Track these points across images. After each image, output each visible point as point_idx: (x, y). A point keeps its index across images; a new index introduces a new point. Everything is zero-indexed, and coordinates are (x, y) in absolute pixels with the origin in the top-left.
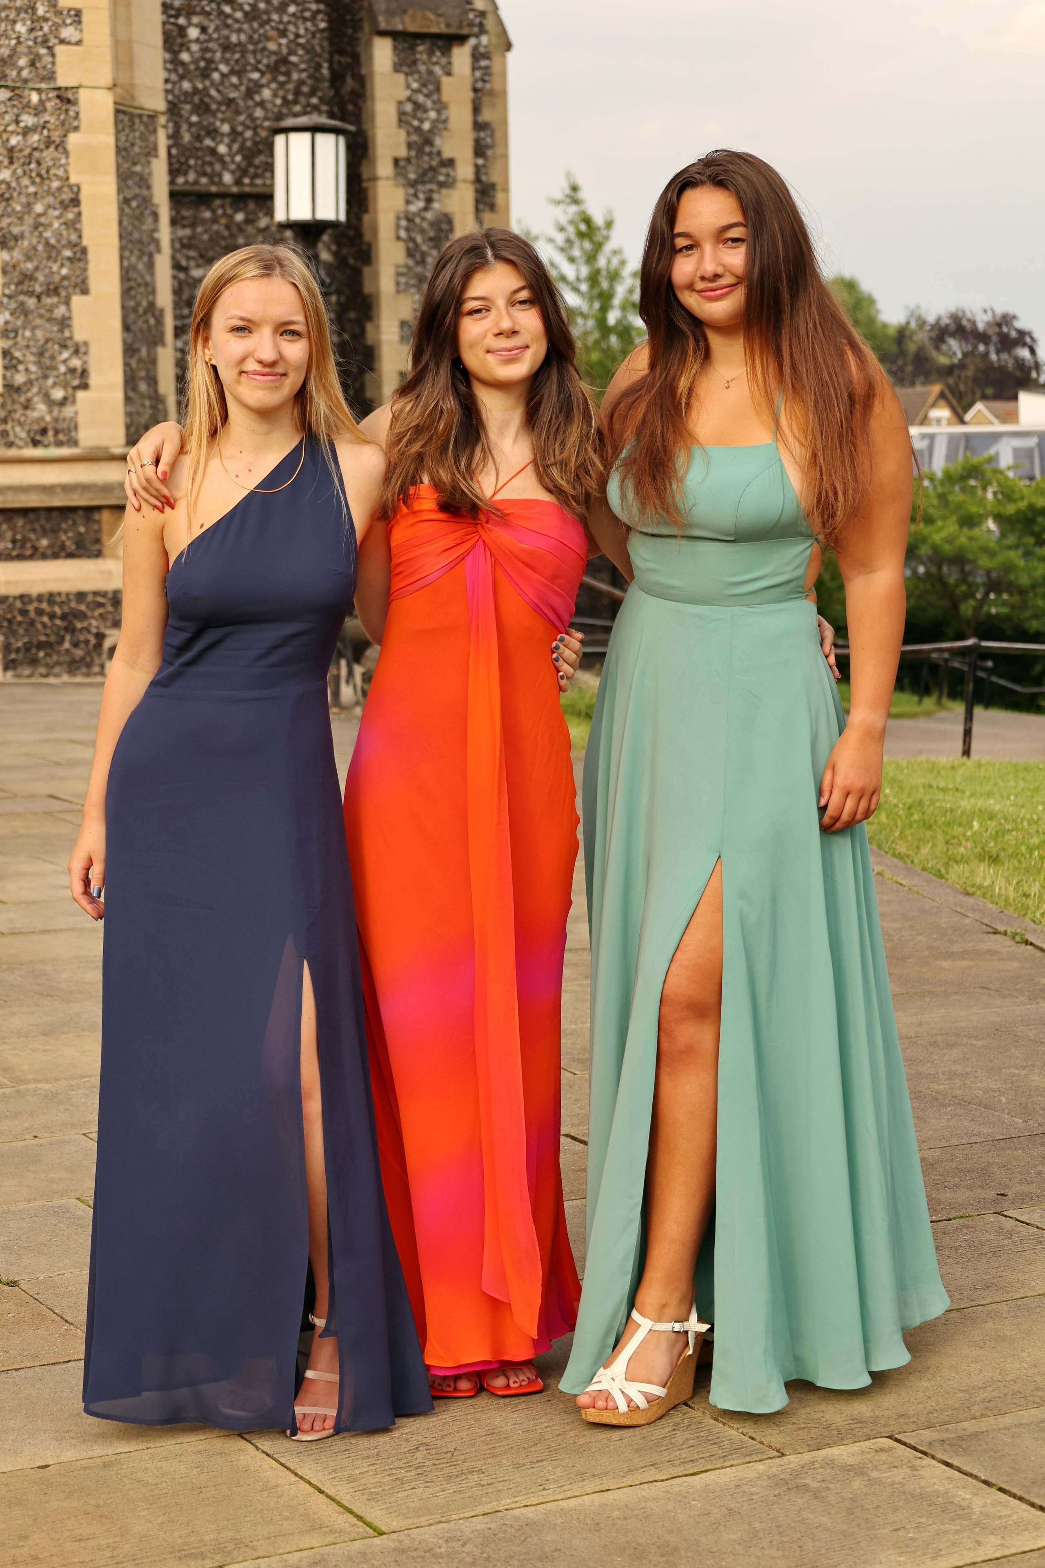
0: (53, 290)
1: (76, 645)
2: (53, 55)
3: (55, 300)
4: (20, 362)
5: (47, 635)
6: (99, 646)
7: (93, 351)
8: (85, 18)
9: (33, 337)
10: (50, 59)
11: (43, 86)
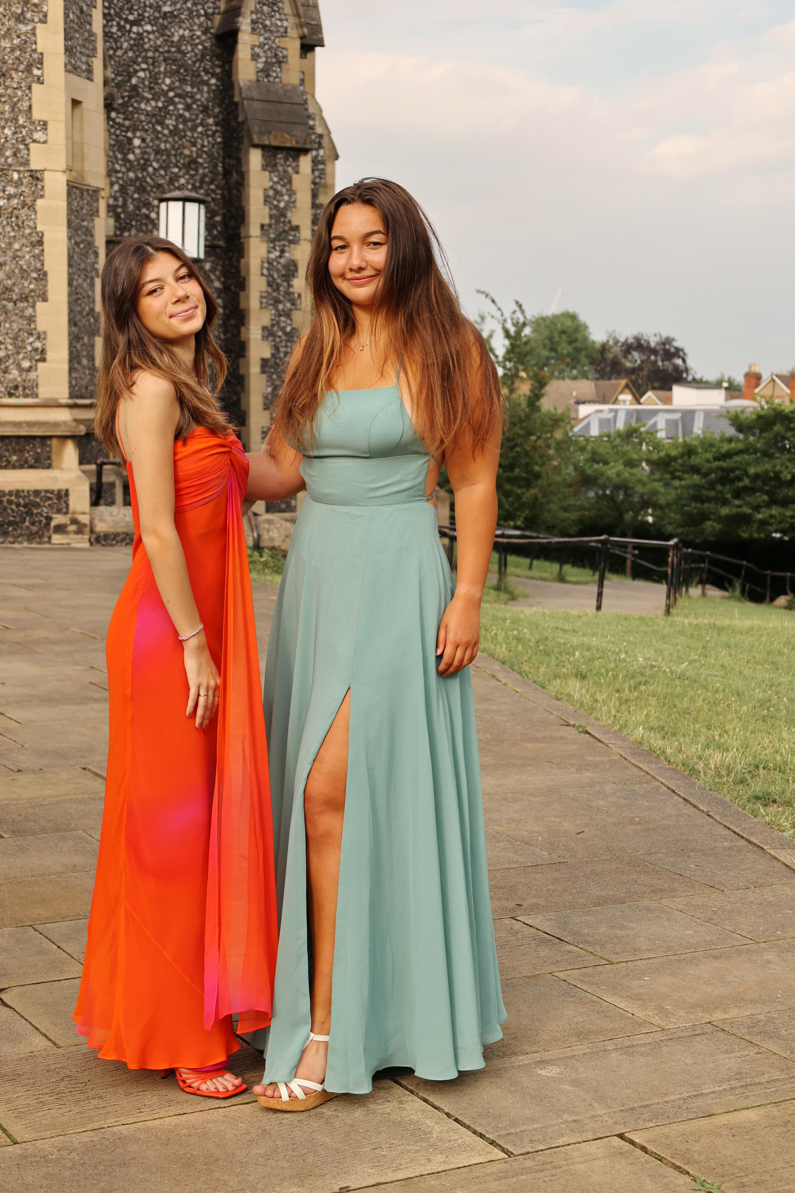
0: (24, 298)
1: (33, 524)
2: (28, 150)
3: (26, 304)
4: (2, 343)
5: (14, 517)
6: (48, 524)
7: (49, 337)
8: (50, 126)
9: (11, 328)
10: (26, 152)
11: (21, 169)
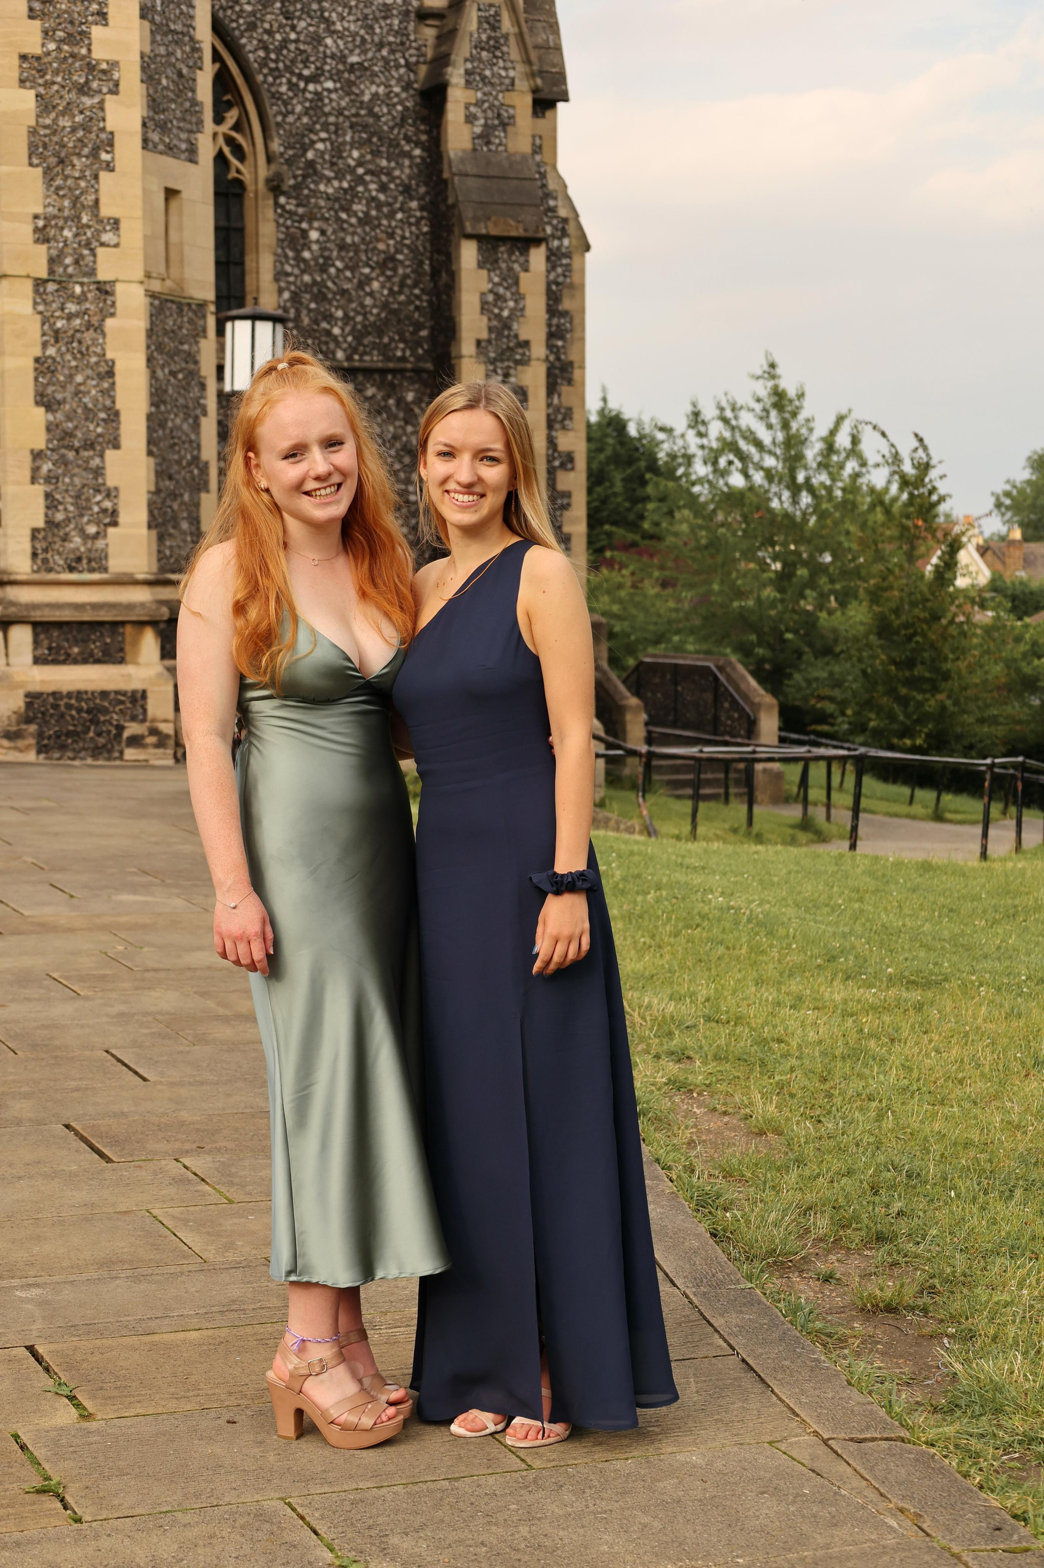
0: (90, 445)
1: (99, 734)
2: (95, 255)
3: (91, 453)
4: (60, 503)
5: (75, 726)
6: (119, 735)
7: (123, 495)
8: (122, 225)
9: (72, 483)
10: (92, 258)
11: (86, 280)
